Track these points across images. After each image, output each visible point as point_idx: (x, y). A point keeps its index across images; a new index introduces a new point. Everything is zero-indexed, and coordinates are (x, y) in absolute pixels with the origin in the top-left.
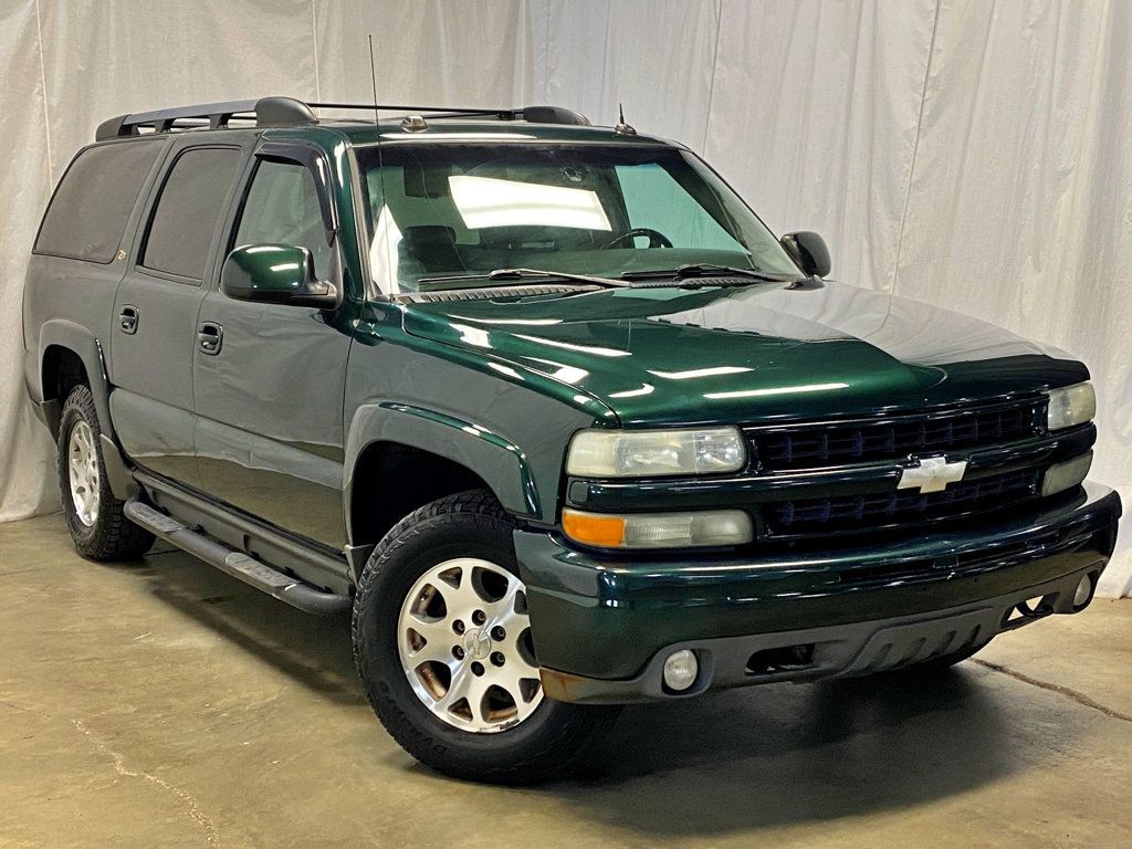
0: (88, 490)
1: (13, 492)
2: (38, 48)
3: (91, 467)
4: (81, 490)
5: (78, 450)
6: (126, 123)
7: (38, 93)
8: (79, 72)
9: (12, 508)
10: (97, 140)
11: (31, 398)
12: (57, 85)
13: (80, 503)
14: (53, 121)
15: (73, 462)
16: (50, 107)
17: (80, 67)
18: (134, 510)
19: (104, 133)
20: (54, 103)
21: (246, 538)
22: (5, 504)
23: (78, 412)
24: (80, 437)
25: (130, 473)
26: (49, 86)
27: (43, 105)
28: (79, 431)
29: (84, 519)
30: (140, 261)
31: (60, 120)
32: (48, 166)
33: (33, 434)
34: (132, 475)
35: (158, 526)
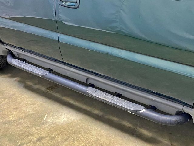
18: (13, 62)
21: (87, 79)
34: (5, 47)
35: (34, 71)
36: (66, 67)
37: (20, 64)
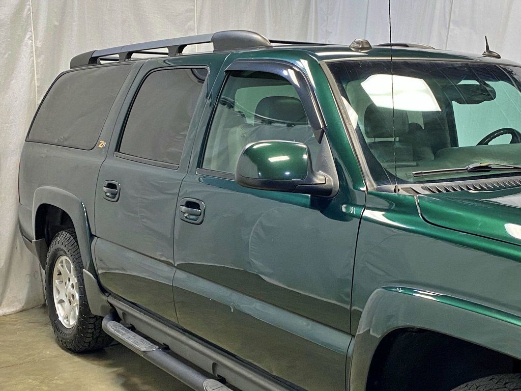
0: (67, 303)
1: (9, 295)
2: (29, 10)
3: (70, 287)
4: (61, 302)
5: (60, 274)
6: (94, 56)
7: (29, 39)
8: (55, 26)
9: (8, 305)
10: (71, 68)
11: (22, 235)
12: (41, 34)
13: (60, 311)
14: (38, 57)
15: (56, 282)
16: (36, 47)
17: (56, 23)
18: (110, 326)
19: (76, 63)
20: (39, 44)
21: (214, 365)
22: (4, 303)
23: (62, 250)
24: (62, 266)
25: (104, 298)
26: (36, 35)
27: (32, 46)
28: (62, 262)
29: (64, 323)
30: (118, 149)
31: (43, 56)
32: (35, 85)
33: (22, 257)
34: (106, 299)
35: (134, 344)
36: (184, 338)
37: (118, 331)
